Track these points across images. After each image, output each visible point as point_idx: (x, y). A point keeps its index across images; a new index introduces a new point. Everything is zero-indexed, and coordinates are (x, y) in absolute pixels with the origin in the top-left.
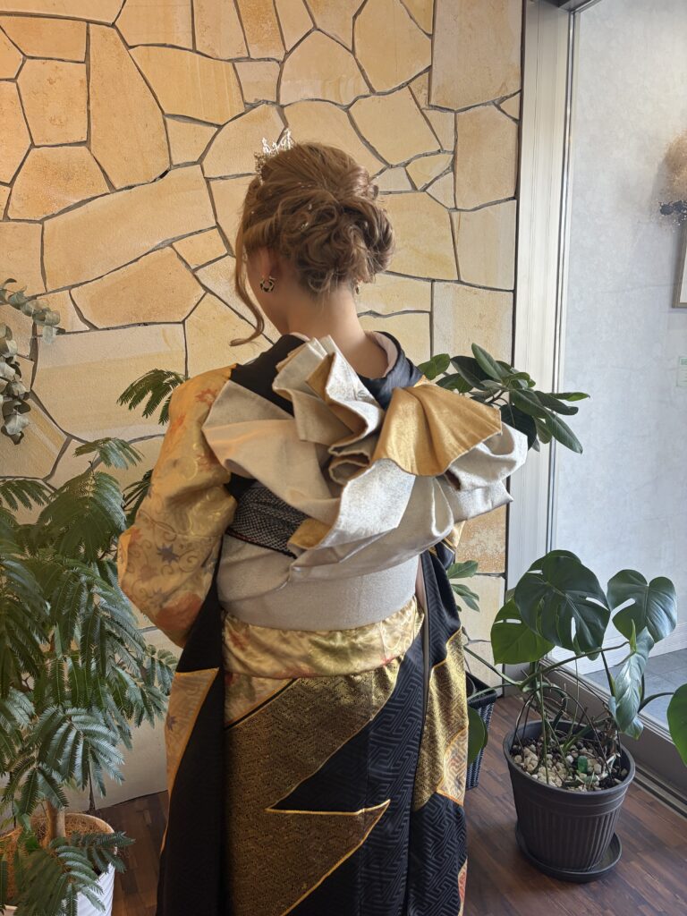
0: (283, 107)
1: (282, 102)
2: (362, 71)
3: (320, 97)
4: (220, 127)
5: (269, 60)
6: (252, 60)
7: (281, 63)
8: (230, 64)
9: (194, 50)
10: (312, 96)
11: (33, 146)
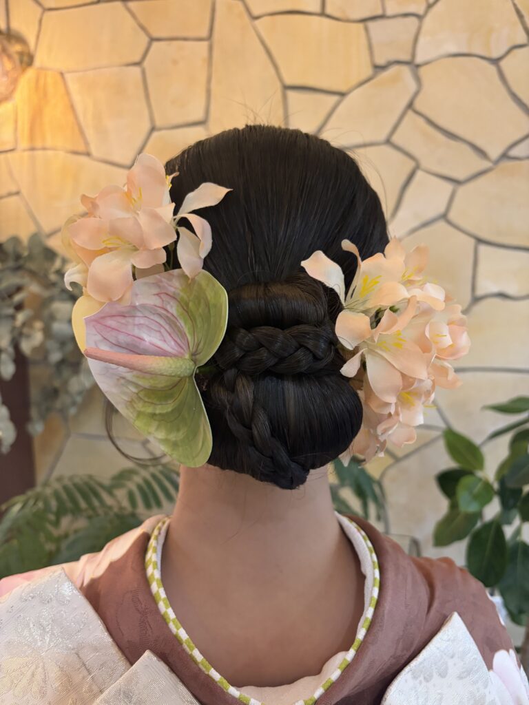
0: (418, 66)
1: (419, 60)
2: (520, 16)
3: (465, 50)
4: (343, 95)
5: (406, 15)
6: (389, 17)
7: (420, 17)
8: (361, 26)
9: (323, 14)
10: (454, 50)
11: (153, 129)
